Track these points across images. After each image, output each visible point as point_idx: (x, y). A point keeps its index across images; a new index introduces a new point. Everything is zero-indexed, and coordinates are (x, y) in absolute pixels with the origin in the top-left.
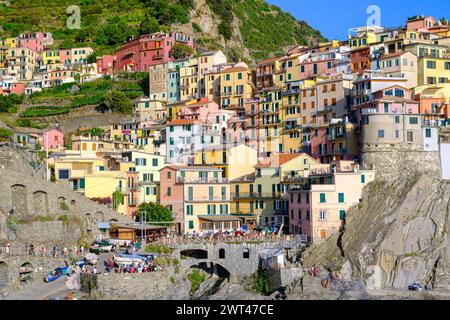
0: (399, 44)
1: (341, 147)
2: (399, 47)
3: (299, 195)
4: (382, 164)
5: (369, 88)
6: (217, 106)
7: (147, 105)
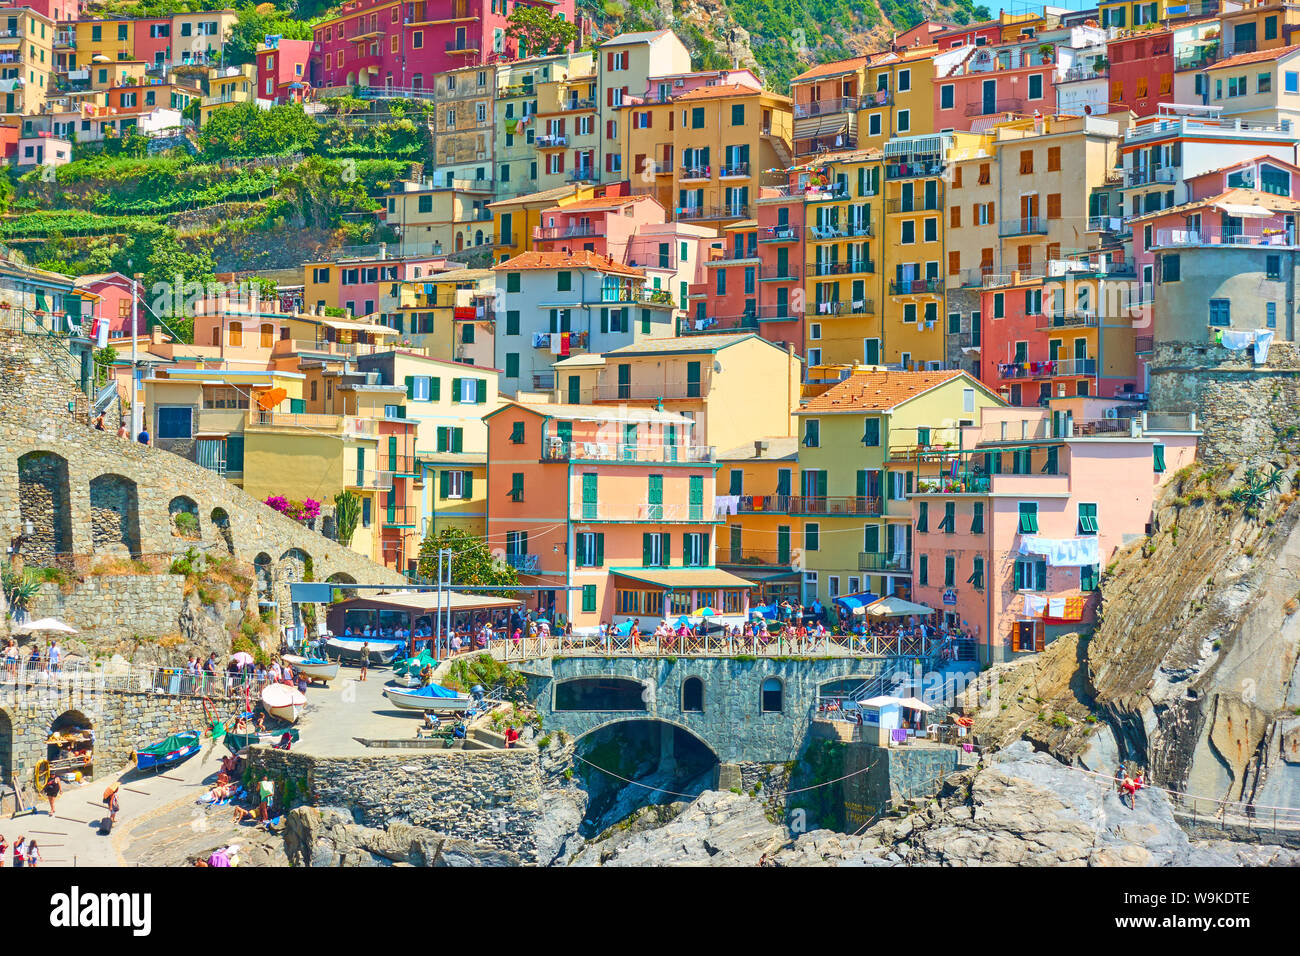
0: (1271, 23)
1: (1080, 353)
2: (1270, 34)
3: (950, 507)
4: (1221, 413)
5: (1177, 162)
6: (662, 212)
7: (425, 204)
